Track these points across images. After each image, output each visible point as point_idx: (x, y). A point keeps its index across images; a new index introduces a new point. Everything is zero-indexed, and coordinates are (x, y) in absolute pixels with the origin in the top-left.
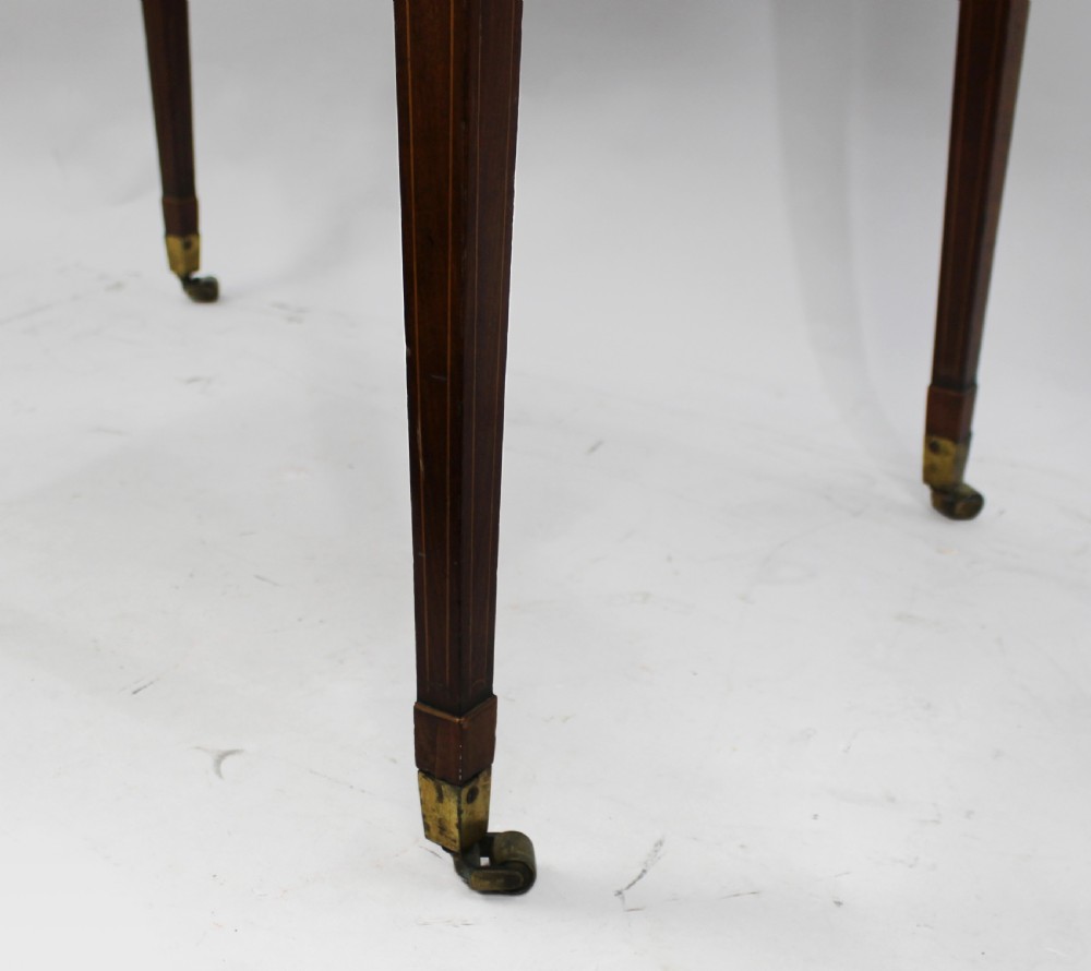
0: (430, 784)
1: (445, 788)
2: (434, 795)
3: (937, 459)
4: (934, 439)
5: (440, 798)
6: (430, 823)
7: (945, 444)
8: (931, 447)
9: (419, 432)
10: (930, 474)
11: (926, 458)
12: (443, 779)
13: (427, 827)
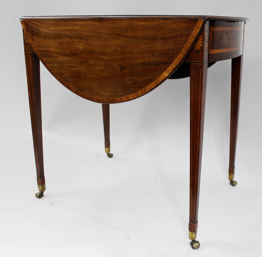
0: (191, 233)
1: (193, 233)
2: (191, 234)
3: (231, 177)
4: (230, 174)
5: (192, 234)
6: (190, 237)
7: (231, 174)
8: (230, 175)
9: (191, 192)
10: (230, 178)
11: (229, 176)
12: (193, 232)
13: (190, 238)
